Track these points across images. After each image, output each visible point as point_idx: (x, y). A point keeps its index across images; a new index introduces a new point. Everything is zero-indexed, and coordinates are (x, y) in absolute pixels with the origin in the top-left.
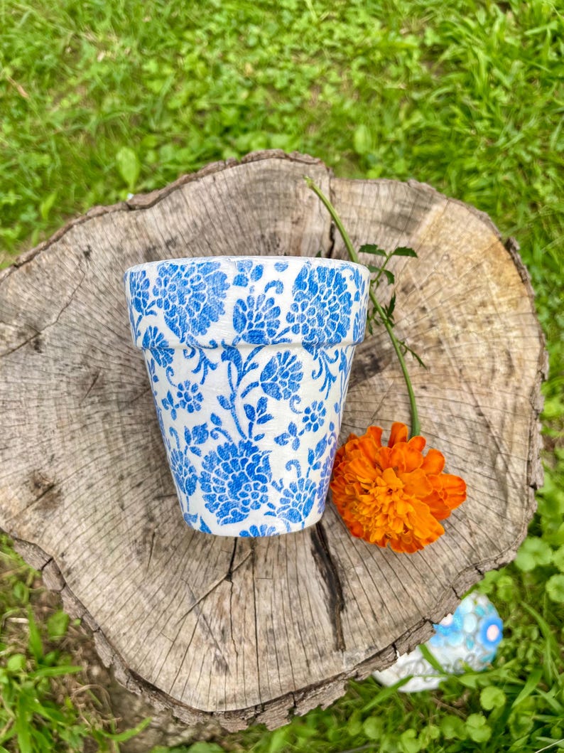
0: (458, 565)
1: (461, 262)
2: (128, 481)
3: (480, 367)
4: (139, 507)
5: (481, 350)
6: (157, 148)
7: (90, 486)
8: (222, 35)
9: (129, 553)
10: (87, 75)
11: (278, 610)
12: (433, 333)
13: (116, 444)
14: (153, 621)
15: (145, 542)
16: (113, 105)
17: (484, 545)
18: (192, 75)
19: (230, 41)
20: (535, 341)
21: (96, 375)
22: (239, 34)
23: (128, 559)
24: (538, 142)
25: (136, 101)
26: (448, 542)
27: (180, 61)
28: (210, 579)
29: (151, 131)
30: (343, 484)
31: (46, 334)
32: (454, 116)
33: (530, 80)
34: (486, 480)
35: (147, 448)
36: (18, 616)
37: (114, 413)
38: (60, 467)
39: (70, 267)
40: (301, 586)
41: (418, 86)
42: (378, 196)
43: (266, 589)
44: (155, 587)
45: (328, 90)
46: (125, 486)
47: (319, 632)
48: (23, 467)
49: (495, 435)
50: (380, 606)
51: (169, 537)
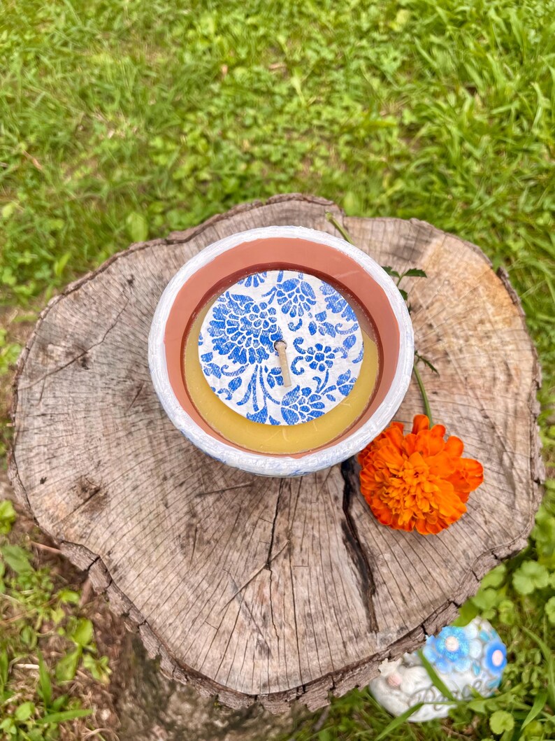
0: (476, 550)
1: (460, 285)
2: (171, 481)
3: (482, 375)
4: (182, 505)
5: (483, 361)
6: (163, 213)
7: (135, 488)
8: (221, 116)
9: (174, 547)
10: (98, 150)
11: (315, 595)
12: (440, 346)
13: (160, 449)
14: (197, 611)
15: (188, 537)
16: (122, 177)
17: (498, 533)
18: (194, 150)
19: (229, 121)
20: (529, 354)
21: (140, 387)
22: (236, 115)
23: (172, 553)
24: (509, 205)
25: (144, 172)
26: (466, 530)
27: (183, 139)
28: (250, 568)
29: (157, 199)
30: (373, 471)
31: (92, 353)
32: (432, 183)
33: (498, 153)
34: (495, 475)
36: (25, 661)
37: (157, 420)
38: (107, 471)
39: (115, 294)
40: (335, 572)
41: (398, 158)
42: (385, 231)
43: (302, 576)
44: (199, 578)
45: (319, 163)
46: (169, 486)
47: (353, 615)
48: (71, 473)
49: (500, 435)
50: (408, 589)
51: (211, 531)
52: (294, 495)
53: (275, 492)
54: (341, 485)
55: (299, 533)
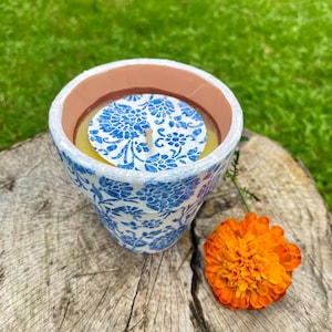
1: (271, 162)
2: (56, 266)
4: (61, 283)
7: (26, 270)
9: (47, 317)
12: (261, 192)
13: (52, 242)
15: (61, 308)
17: (318, 324)
21: (47, 202)
23: (45, 321)
34: (310, 281)
35: (73, 244)
37: (54, 223)
38: (7, 258)
39: (43, 149)
46: (53, 269)
49: (309, 253)
51: (81, 304)
52: (152, 279)
53: (137, 276)
54: (190, 275)
55: (154, 309)
